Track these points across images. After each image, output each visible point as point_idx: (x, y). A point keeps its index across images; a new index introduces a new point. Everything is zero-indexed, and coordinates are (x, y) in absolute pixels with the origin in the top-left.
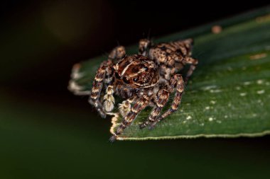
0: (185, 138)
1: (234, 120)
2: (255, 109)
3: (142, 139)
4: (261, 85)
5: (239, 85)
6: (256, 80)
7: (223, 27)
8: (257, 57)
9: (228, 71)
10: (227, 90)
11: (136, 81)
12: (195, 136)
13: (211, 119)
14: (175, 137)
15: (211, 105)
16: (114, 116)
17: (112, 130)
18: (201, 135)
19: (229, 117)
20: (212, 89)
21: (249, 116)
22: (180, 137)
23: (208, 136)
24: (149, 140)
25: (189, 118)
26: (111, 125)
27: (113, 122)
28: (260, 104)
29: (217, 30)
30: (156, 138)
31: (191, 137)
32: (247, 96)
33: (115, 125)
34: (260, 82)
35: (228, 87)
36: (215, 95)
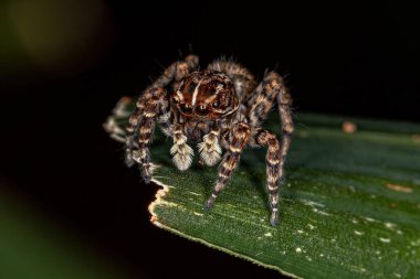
0: (251, 262)
1: (331, 265)
2: (367, 262)
3: (190, 237)
4: (388, 230)
5: (357, 218)
6: (384, 220)
7: (360, 128)
8: (398, 188)
9: (349, 191)
10: (337, 217)
11: (217, 107)
12: (266, 266)
13: (299, 250)
14: (237, 255)
15: (307, 230)
16: (162, 188)
17: (151, 208)
18: (275, 267)
19: (325, 257)
20: (316, 207)
21: (354, 268)
22: (246, 257)
23: (284, 273)
24: (199, 243)
25: (269, 234)
26: (154, 199)
27: (157, 196)
28: (377, 256)
29: (349, 128)
30: (210, 245)
31: (261, 264)
32: (362, 238)
33: (159, 201)
34: (389, 225)
35: (342, 214)
36: (319, 217)
